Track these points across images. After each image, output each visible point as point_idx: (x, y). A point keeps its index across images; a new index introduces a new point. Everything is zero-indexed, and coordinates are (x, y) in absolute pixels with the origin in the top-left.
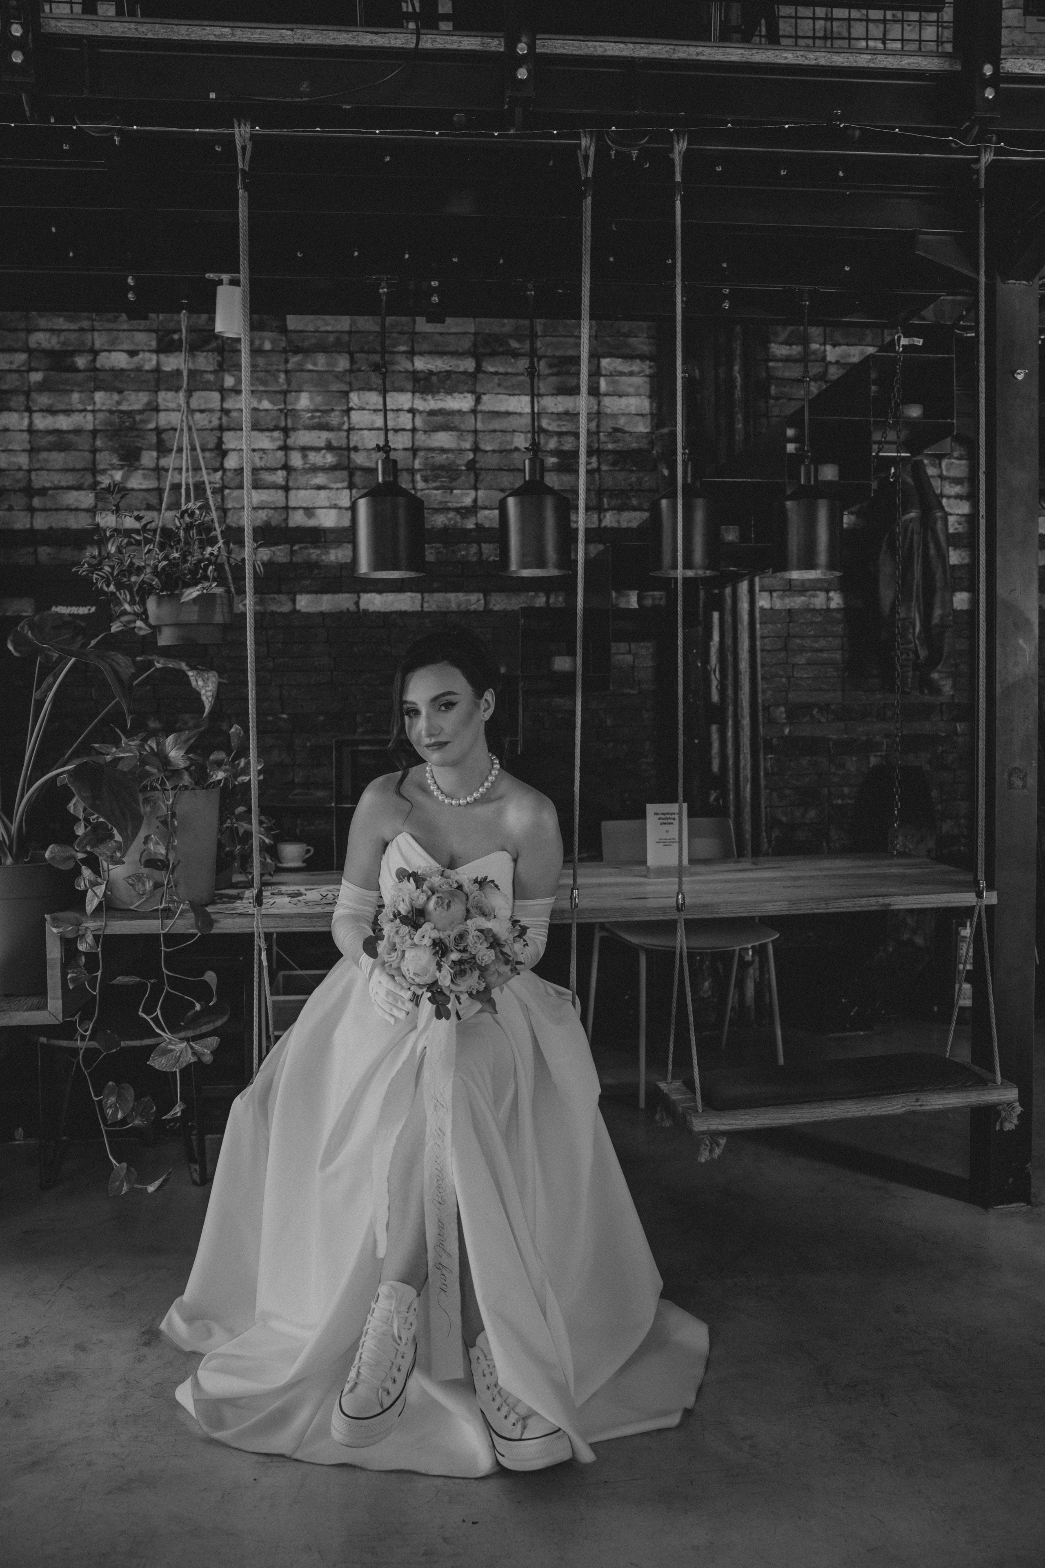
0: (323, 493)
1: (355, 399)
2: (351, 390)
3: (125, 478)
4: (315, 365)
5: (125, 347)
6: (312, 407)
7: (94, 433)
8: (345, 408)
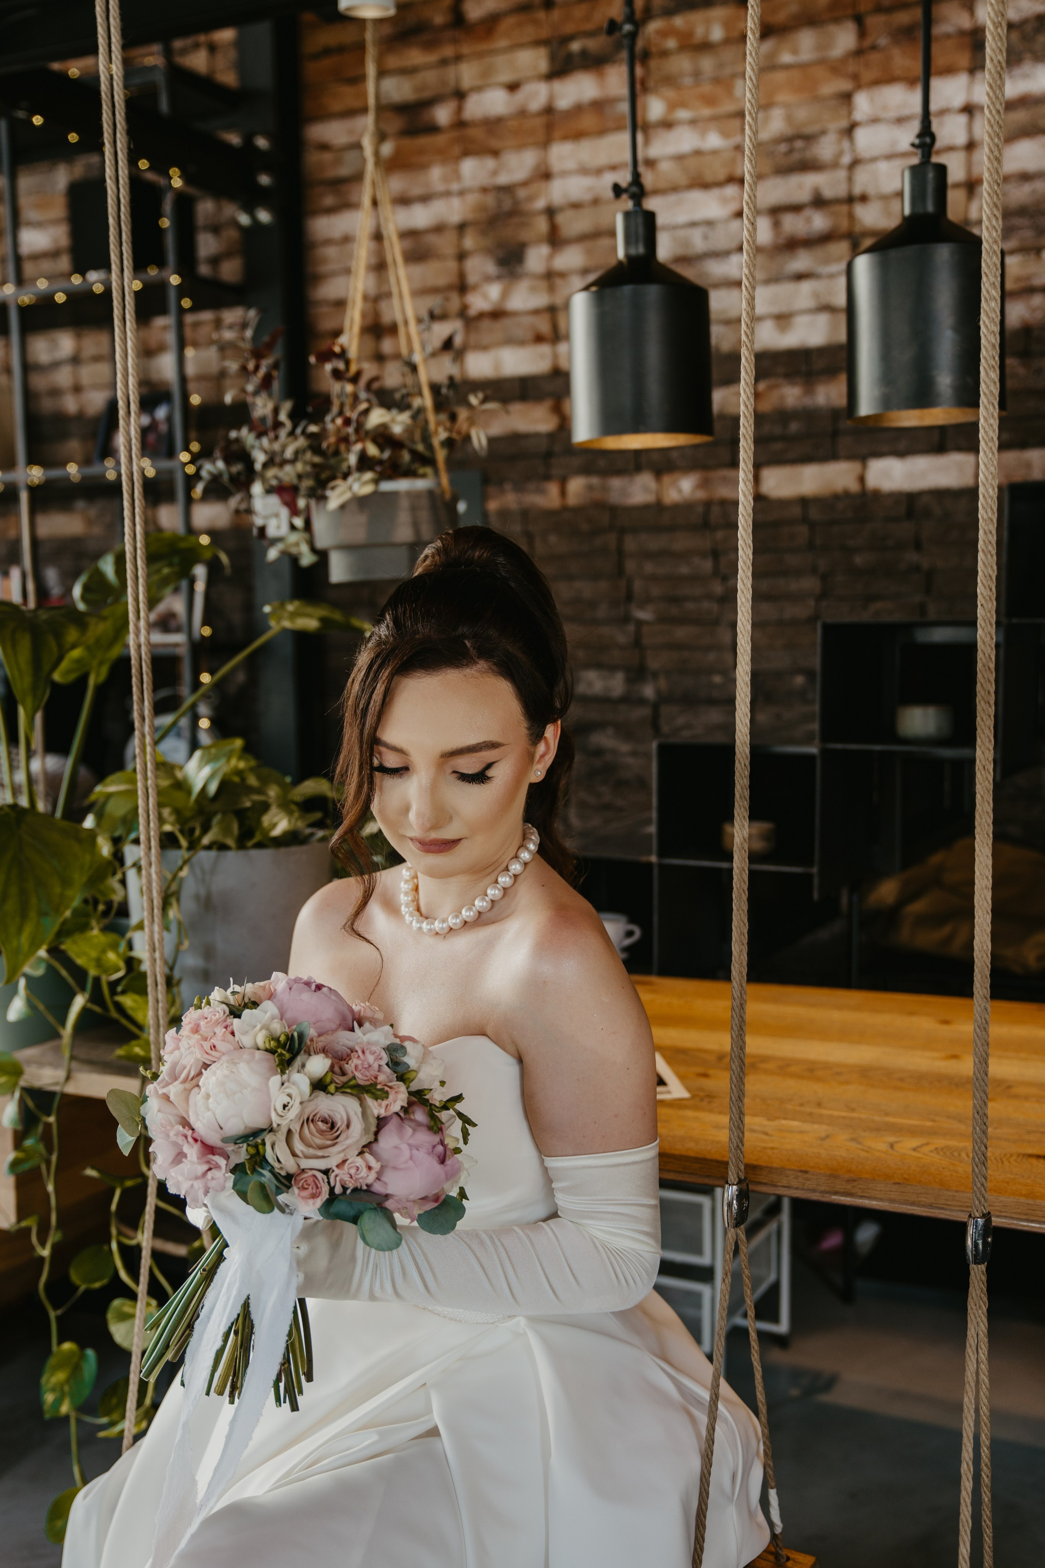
0: (806, 287)
1: (863, 103)
2: (859, 87)
3: (505, 295)
4: (795, 51)
5: (506, 77)
6: (789, 131)
7: (461, 228)
8: (844, 123)
